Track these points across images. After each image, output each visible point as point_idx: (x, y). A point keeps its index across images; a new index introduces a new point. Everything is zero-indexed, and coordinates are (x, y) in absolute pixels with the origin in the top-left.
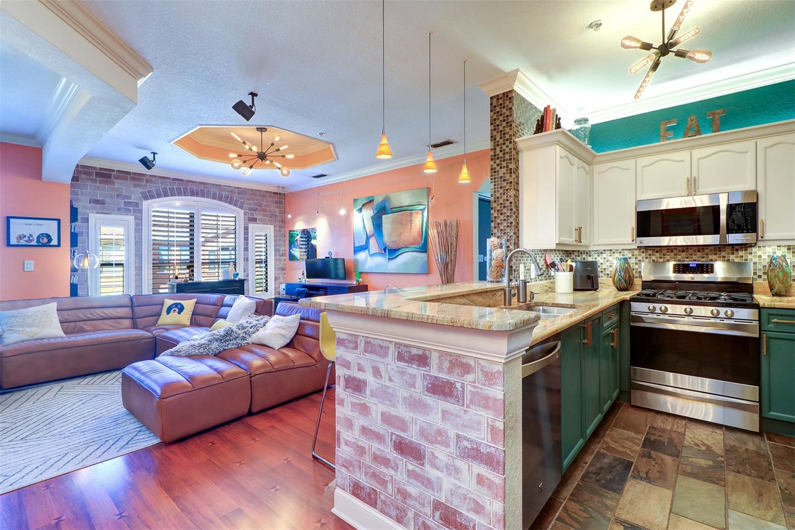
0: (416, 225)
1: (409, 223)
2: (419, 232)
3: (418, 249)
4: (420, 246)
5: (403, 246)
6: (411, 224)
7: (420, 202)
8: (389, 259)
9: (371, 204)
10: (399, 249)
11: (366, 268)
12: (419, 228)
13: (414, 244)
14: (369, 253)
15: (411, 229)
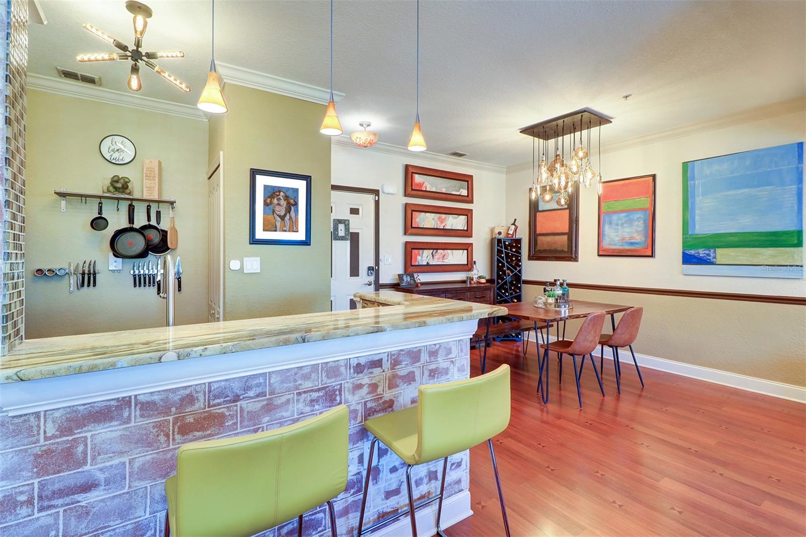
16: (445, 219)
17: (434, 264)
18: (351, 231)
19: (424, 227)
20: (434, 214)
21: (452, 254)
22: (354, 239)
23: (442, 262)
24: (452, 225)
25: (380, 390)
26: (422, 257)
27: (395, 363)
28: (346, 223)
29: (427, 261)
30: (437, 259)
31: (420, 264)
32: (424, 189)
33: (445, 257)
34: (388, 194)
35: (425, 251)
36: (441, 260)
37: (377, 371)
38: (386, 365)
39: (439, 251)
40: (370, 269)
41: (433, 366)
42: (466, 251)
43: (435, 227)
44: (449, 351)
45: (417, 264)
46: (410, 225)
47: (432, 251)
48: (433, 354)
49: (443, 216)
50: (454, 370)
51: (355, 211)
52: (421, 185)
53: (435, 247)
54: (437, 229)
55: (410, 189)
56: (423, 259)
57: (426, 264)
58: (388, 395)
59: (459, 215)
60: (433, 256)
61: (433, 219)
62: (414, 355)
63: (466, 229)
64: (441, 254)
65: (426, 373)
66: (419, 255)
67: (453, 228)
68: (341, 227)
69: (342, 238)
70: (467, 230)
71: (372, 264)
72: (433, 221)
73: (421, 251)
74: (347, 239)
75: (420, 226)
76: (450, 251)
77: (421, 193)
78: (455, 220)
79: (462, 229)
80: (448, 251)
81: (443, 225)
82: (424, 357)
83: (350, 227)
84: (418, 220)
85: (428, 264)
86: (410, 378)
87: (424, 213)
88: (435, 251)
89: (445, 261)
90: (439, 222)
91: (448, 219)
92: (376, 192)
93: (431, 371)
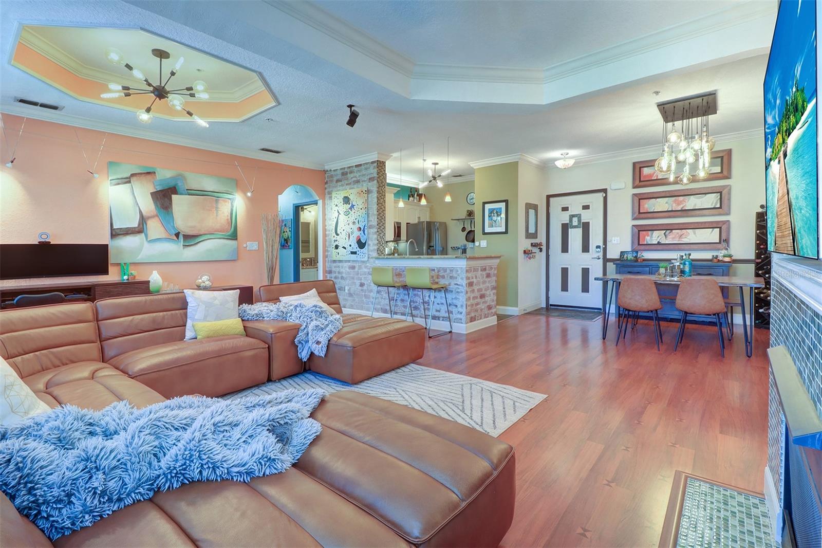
0: (223, 213)
1: (214, 209)
2: (228, 220)
3: (226, 236)
4: (229, 234)
5: (206, 233)
6: (217, 211)
7: (228, 191)
8: (183, 245)
9: (149, 177)
10: (201, 235)
11: (139, 258)
12: (228, 216)
13: (221, 231)
14: (147, 239)
15: (217, 216)
16: (683, 200)
17: (667, 242)
18: (582, 221)
19: (655, 211)
20: (667, 199)
21: (695, 233)
22: (586, 227)
23: (679, 241)
24: (695, 205)
25: (434, 278)
26: (652, 237)
27: (439, 271)
28: (579, 216)
29: (658, 240)
30: (672, 238)
31: (649, 243)
32: (655, 178)
33: (683, 236)
34: (615, 190)
35: (655, 232)
36: (677, 239)
37: (433, 272)
38: (436, 271)
39: (674, 231)
40: (598, 247)
41: (451, 275)
42: (718, 229)
43: (670, 209)
44: (457, 271)
45: (646, 243)
46: (638, 211)
47: (665, 231)
48: (451, 271)
49: (681, 198)
50: (459, 278)
51: (586, 207)
52: (651, 175)
53: (669, 228)
54: (672, 211)
55: (637, 182)
56: (653, 239)
57: (656, 243)
58: (437, 280)
59: (706, 194)
60: (665, 236)
61: (667, 203)
62: (445, 270)
63: (718, 206)
64: (678, 233)
65: (449, 277)
66: (648, 236)
67: (697, 208)
68: (575, 220)
69: (575, 227)
70: (721, 207)
71: (601, 244)
72: (667, 204)
73: (650, 232)
74: (580, 228)
75: (649, 211)
76: (691, 230)
77: (651, 182)
78: (701, 200)
79: (712, 207)
80: (687, 230)
81: (681, 206)
82: (448, 271)
83: (582, 218)
84: (646, 206)
85: (659, 243)
86: (443, 277)
87: (654, 200)
88: (668, 231)
89: (683, 240)
90: (674, 205)
91: (688, 201)
92: (605, 191)
93: (451, 276)
